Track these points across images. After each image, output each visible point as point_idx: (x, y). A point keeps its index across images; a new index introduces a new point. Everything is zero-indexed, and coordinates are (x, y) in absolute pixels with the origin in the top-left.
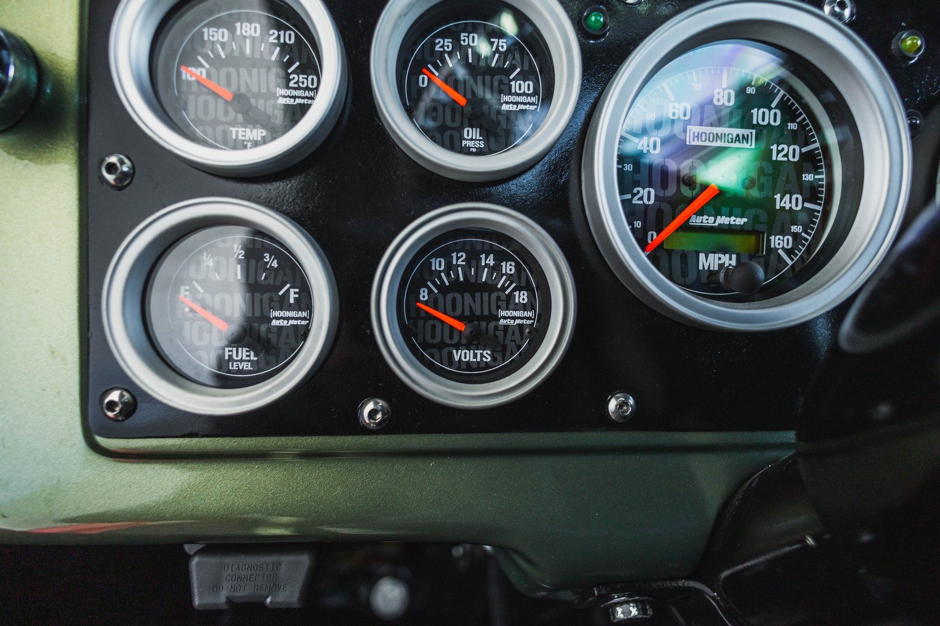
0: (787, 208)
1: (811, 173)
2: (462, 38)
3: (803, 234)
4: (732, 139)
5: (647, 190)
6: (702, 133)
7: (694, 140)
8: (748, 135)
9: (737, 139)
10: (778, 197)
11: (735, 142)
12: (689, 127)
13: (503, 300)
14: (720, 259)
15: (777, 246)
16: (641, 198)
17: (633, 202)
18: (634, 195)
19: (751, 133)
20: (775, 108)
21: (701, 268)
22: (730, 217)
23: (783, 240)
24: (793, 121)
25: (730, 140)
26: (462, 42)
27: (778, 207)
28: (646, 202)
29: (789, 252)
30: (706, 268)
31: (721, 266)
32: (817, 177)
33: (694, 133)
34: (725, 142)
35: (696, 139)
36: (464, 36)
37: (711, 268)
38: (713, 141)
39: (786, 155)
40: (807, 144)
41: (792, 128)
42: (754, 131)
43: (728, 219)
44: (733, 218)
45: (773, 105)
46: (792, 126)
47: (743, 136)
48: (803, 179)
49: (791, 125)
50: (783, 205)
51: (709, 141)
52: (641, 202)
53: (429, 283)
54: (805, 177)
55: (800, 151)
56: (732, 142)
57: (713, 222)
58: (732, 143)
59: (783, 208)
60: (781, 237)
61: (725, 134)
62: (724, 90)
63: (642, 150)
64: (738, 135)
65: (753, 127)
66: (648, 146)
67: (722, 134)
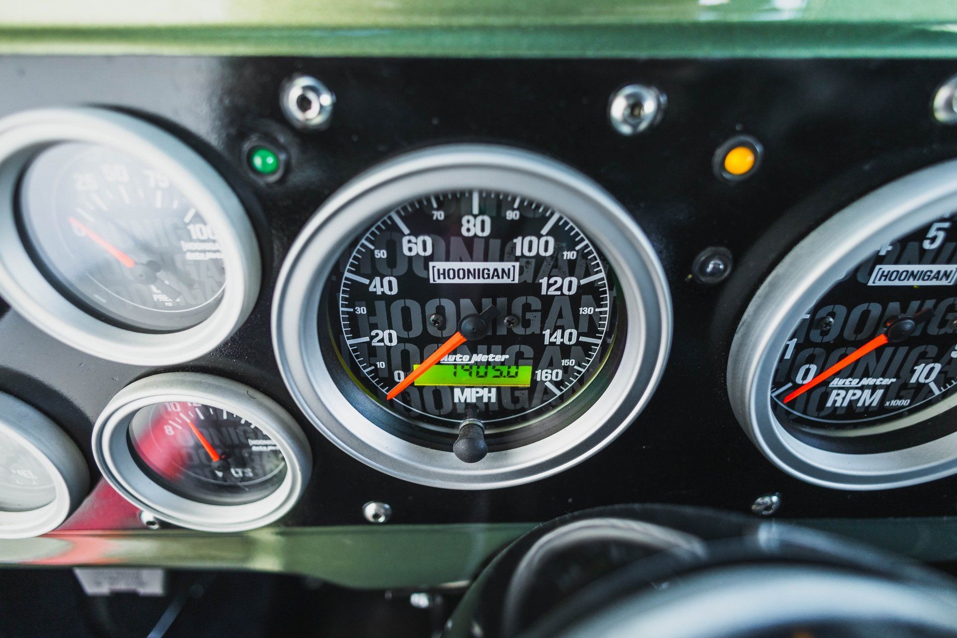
0: (558, 343)
1: (591, 307)
3: (576, 367)
4: (488, 274)
5: (387, 332)
6: (449, 270)
7: (439, 278)
8: (509, 270)
9: (496, 274)
10: (547, 333)
11: (493, 278)
12: (431, 264)
13: (251, 433)
14: (477, 392)
15: (544, 379)
16: (382, 340)
17: (373, 344)
18: (372, 338)
19: (514, 266)
20: (548, 234)
21: (456, 400)
22: (488, 354)
23: (551, 374)
24: (571, 249)
25: (486, 276)
27: (546, 342)
28: (387, 343)
29: (558, 384)
30: (463, 401)
31: (480, 399)
32: (597, 310)
33: (439, 270)
34: (479, 278)
35: (442, 276)
37: (468, 401)
38: (464, 278)
39: (560, 289)
40: (587, 274)
41: (568, 258)
42: (517, 264)
43: (486, 356)
44: (491, 356)
45: (544, 231)
46: (569, 255)
47: (503, 270)
48: (581, 313)
49: (567, 255)
50: (552, 340)
51: (459, 277)
52: (382, 344)
53: (170, 422)
54: (583, 311)
55: (579, 282)
56: (489, 277)
57: (468, 359)
58: (488, 279)
59: (553, 344)
60: (549, 371)
61: (479, 270)
62: (475, 216)
63: (376, 292)
64: (496, 270)
65: (517, 259)
66: (382, 286)
67: (474, 270)
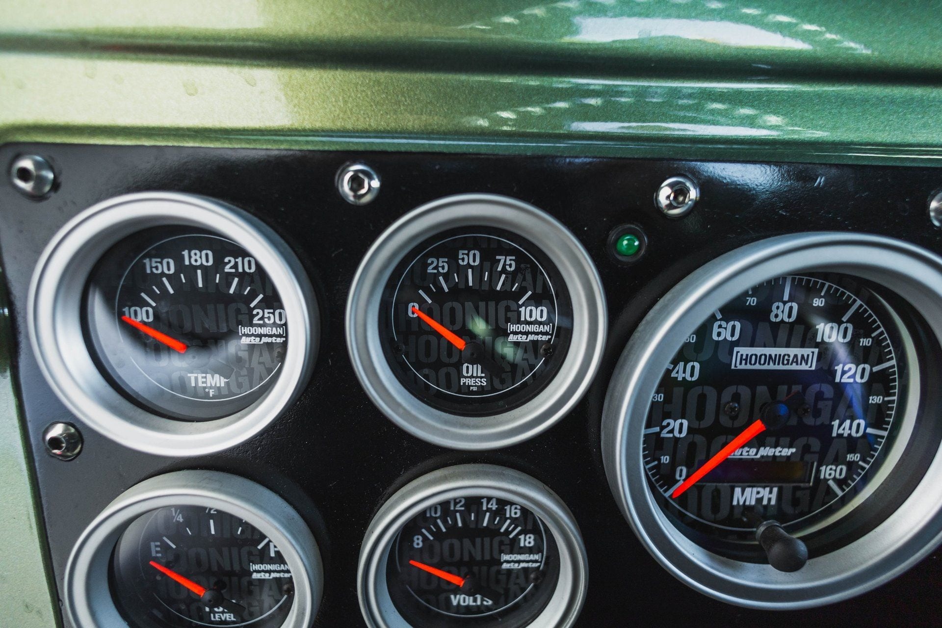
0: (846, 435)
1: (880, 395)
2: (461, 256)
3: (861, 463)
4: (788, 360)
5: (679, 421)
6: (752, 356)
7: (741, 364)
8: (808, 356)
9: (795, 360)
10: (836, 423)
11: (791, 364)
12: (736, 349)
13: (507, 545)
14: (758, 493)
15: (827, 477)
16: (672, 431)
17: (662, 435)
18: (663, 428)
19: (813, 353)
20: (848, 322)
21: (735, 503)
22: (775, 447)
23: (835, 471)
24: (867, 336)
25: (786, 362)
26: (460, 262)
27: (834, 434)
28: (677, 434)
29: (841, 483)
30: (741, 503)
31: (759, 500)
32: (886, 399)
33: (742, 355)
34: (779, 364)
35: (744, 362)
36: (463, 254)
37: (747, 503)
38: (764, 364)
39: (853, 376)
40: (880, 362)
41: (864, 345)
42: (816, 351)
43: (773, 450)
44: (779, 449)
45: (844, 319)
46: (865, 342)
47: (803, 356)
48: (870, 402)
49: (863, 341)
50: (841, 431)
52: (671, 435)
53: (424, 531)
54: (873, 400)
55: (871, 370)
56: (788, 364)
57: (754, 453)
58: (787, 366)
59: (840, 436)
60: (834, 467)
61: (780, 355)
62: (785, 303)
63: (677, 378)
64: (796, 356)
65: (817, 345)
66: (684, 372)
67: (776, 355)
